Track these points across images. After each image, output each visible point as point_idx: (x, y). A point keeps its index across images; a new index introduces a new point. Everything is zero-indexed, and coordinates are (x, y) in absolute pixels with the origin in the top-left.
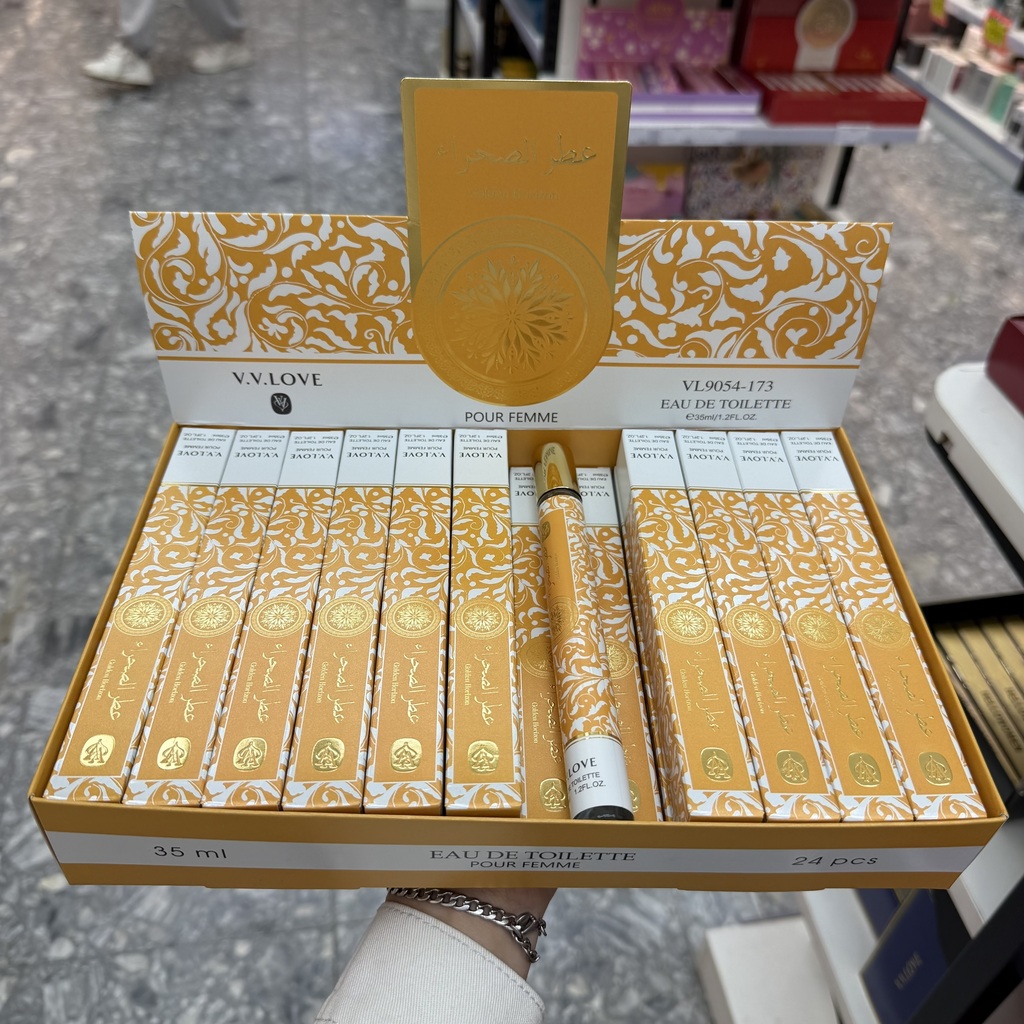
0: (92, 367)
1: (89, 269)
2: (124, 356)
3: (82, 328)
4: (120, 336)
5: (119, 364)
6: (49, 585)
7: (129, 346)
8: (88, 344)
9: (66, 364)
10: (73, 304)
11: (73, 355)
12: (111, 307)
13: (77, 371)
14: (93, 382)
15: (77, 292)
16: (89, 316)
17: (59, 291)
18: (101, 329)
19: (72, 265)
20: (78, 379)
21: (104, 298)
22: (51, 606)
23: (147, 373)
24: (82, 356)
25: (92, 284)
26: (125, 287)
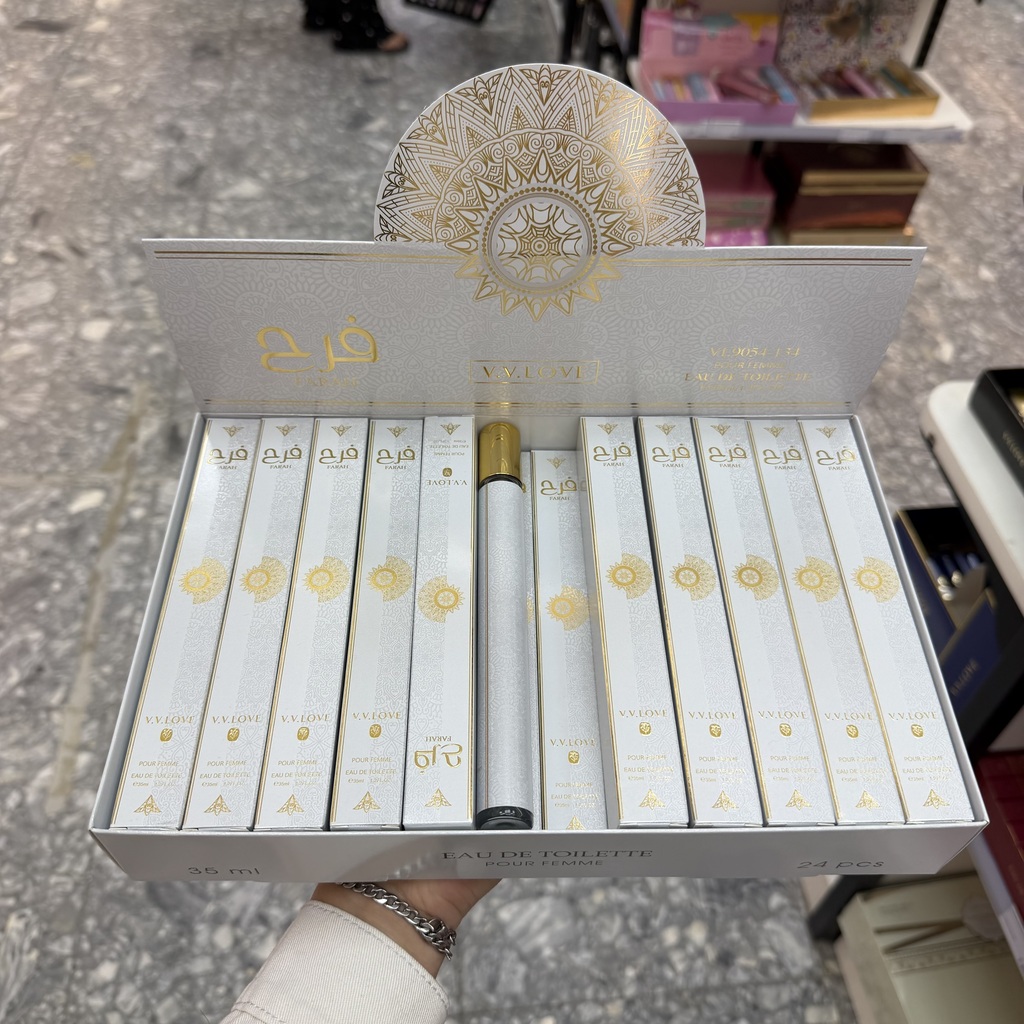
0: (193, 204)
1: (184, 112)
2: (224, 195)
3: (181, 167)
4: (218, 176)
5: (219, 202)
6: (169, 394)
7: (227, 185)
8: (189, 182)
9: (169, 200)
10: (171, 144)
11: (174, 191)
12: (208, 149)
13: (179, 206)
14: (196, 216)
15: (174, 133)
16: (188, 156)
17: (157, 132)
18: (199, 169)
19: (169, 109)
20: (182, 213)
21: (200, 139)
22: (172, 413)
23: (246, 210)
24: (184, 193)
25: (189, 126)
26: (220, 131)
